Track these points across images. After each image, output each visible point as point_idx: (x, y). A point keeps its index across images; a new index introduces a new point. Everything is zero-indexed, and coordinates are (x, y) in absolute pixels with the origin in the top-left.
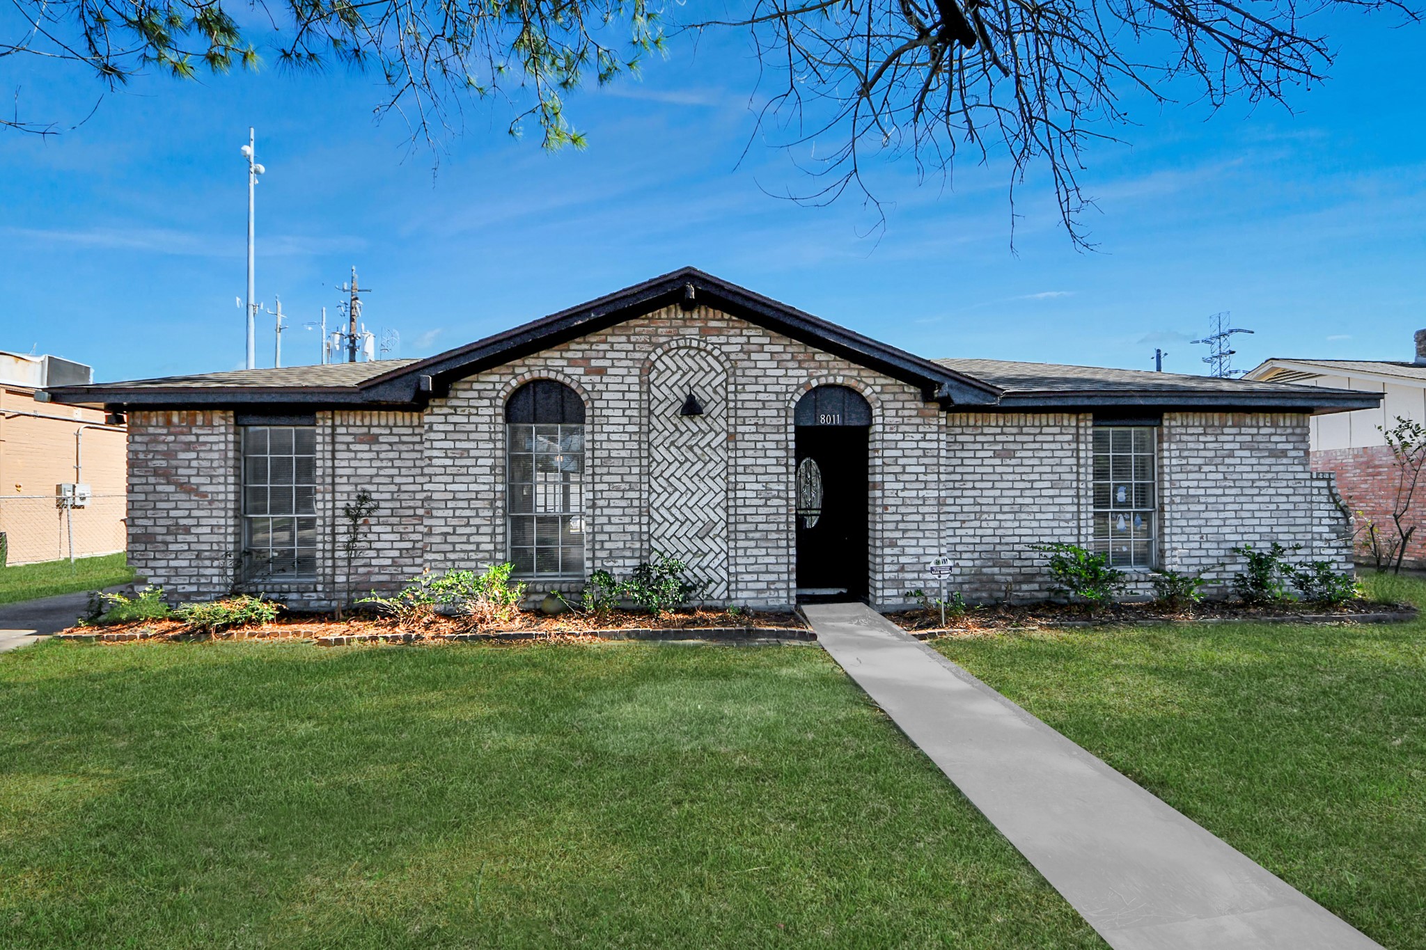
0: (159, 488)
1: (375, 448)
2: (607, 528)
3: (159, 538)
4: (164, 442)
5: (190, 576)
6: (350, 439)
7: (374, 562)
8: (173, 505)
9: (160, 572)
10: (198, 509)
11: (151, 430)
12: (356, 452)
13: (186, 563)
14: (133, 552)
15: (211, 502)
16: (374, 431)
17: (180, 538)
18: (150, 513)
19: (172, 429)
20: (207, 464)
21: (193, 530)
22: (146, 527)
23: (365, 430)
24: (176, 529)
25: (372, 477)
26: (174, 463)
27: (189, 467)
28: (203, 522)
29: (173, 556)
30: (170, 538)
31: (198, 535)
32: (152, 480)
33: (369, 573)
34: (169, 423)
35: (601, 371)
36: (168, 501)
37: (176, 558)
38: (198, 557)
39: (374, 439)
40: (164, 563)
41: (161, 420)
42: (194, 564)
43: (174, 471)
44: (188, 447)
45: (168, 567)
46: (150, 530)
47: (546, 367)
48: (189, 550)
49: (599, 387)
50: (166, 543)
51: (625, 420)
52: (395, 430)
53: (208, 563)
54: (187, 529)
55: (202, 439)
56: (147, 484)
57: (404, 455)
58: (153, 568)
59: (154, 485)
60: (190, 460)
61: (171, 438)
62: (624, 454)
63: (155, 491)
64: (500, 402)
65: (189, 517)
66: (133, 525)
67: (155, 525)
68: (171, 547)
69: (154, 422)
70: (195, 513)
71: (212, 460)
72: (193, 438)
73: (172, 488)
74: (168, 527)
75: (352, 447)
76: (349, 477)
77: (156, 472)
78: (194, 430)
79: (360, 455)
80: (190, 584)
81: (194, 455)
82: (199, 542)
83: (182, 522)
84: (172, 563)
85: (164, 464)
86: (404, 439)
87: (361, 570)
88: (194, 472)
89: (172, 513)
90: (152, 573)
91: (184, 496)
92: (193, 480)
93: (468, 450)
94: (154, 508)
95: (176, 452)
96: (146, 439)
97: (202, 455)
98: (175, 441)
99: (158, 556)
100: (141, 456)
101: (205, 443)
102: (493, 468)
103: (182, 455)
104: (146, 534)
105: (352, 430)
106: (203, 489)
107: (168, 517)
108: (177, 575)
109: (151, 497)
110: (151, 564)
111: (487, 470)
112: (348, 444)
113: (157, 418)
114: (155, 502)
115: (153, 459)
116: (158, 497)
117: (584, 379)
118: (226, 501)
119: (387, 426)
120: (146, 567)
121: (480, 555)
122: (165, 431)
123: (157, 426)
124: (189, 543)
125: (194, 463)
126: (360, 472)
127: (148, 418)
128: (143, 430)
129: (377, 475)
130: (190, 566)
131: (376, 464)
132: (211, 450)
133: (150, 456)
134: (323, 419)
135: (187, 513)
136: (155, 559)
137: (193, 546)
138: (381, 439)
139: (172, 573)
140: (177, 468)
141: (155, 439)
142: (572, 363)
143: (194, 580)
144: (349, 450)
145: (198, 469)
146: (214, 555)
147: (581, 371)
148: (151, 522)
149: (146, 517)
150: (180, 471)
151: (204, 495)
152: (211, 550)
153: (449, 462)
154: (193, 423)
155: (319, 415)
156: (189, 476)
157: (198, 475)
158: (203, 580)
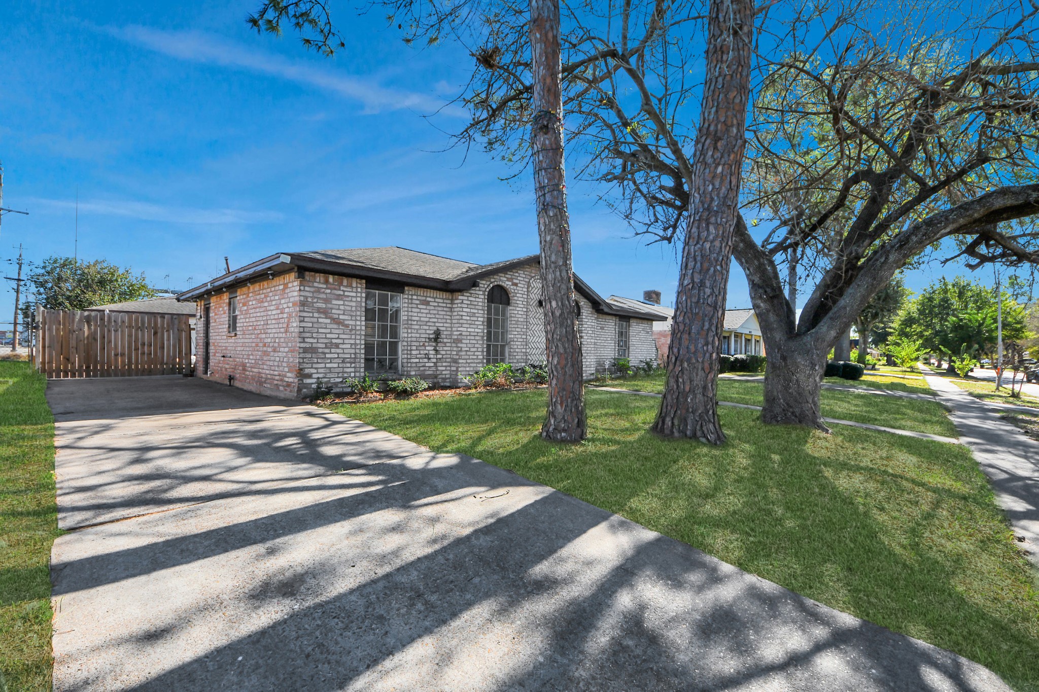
0: (320, 320)
1: (428, 307)
2: (517, 350)
3: (320, 350)
4: (324, 292)
5: (338, 373)
6: (418, 302)
7: (427, 365)
8: (328, 331)
9: (320, 371)
10: (344, 334)
11: (316, 284)
12: (420, 309)
13: (336, 365)
14: (303, 358)
15: (351, 330)
16: (429, 299)
17: (333, 350)
18: (314, 335)
19: (329, 286)
20: (349, 308)
21: (341, 346)
22: (312, 343)
23: (424, 298)
24: (330, 345)
25: (427, 322)
26: (330, 306)
27: (339, 309)
28: (346, 341)
29: (329, 361)
30: (327, 351)
31: (343, 349)
32: (316, 315)
33: (425, 370)
34: (327, 282)
35: (516, 285)
36: (326, 328)
37: (331, 362)
38: (343, 362)
39: (427, 303)
40: (323, 365)
41: (322, 280)
42: (340, 365)
43: (330, 311)
44: (339, 297)
45: (325, 367)
46: (314, 345)
47: (501, 280)
48: (338, 358)
49: (516, 291)
50: (325, 353)
51: (522, 306)
52: (437, 300)
53: (348, 365)
54: (337, 346)
55: (346, 294)
56: (313, 317)
57: (440, 313)
58: (316, 368)
59: (318, 318)
60: (339, 305)
61: (329, 291)
62: (522, 320)
63: (318, 322)
64: (487, 293)
65: (338, 338)
66: (304, 342)
67: (318, 342)
68: (328, 356)
69: (318, 280)
70: (342, 336)
71: (352, 306)
72: (342, 293)
73: (328, 321)
74: (326, 344)
75: (419, 306)
76: (417, 321)
77: (319, 310)
78: (342, 288)
79: (422, 311)
80: (338, 377)
81: (341, 302)
82: (343, 353)
83: (334, 341)
84: (328, 365)
85: (324, 306)
86: (440, 304)
87: (421, 369)
88: (342, 312)
89: (328, 336)
90: (315, 371)
91: (335, 326)
92: (341, 317)
93: (475, 313)
94: (318, 332)
95: (331, 299)
96: (312, 290)
97: (346, 303)
98: (330, 293)
99: (319, 361)
100: (310, 300)
101: (348, 296)
102: (483, 322)
103: (334, 302)
104: (311, 348)
105: (419, 298)
106: (346, 322)
107: (326, 338)
108: (331, 372)
109: (315, 325)
110: (315, 366)
111: (481, 323)
112: (417, 304)
113: (319, 277)
114: (318, 328)
115: (317, 302)
116: (320, 326)
117: (512, 287)
118: (361, 330)
119: (433, 298)
120: (312, 368)
121: (478, 361)
122: (325, 286)
123: (319, 282)
124: (338, 354)
125: (342, 307)
126: (422, 319)
127: (315, 277)
128: (311, 284)
129: (429, 322)
130: (339, 367)
131: (429, 316)
132: (351, 301)
133: (315, 300)
134: (408, 290)
135: (337, 336)
136: (318, 363)
137: (340, 356)
138: (431, 304)
139: (328, 371)
140: (332, 309)
141: (318, 290)
142: (508, 280)
143: (340, 375)
144: (418, 308)
145: (344, 310)
146: (352, 360)
147: (510, 283)
148: (315, 341)
149: (312, 337)
150: (334, 311)
151: (347, 326)
152: (351, 358)
153: (468, 318)
154: (341, 284)
155: (406, 288)
156: (339, 314)
157: (344, 314)
158: (346, 375)
